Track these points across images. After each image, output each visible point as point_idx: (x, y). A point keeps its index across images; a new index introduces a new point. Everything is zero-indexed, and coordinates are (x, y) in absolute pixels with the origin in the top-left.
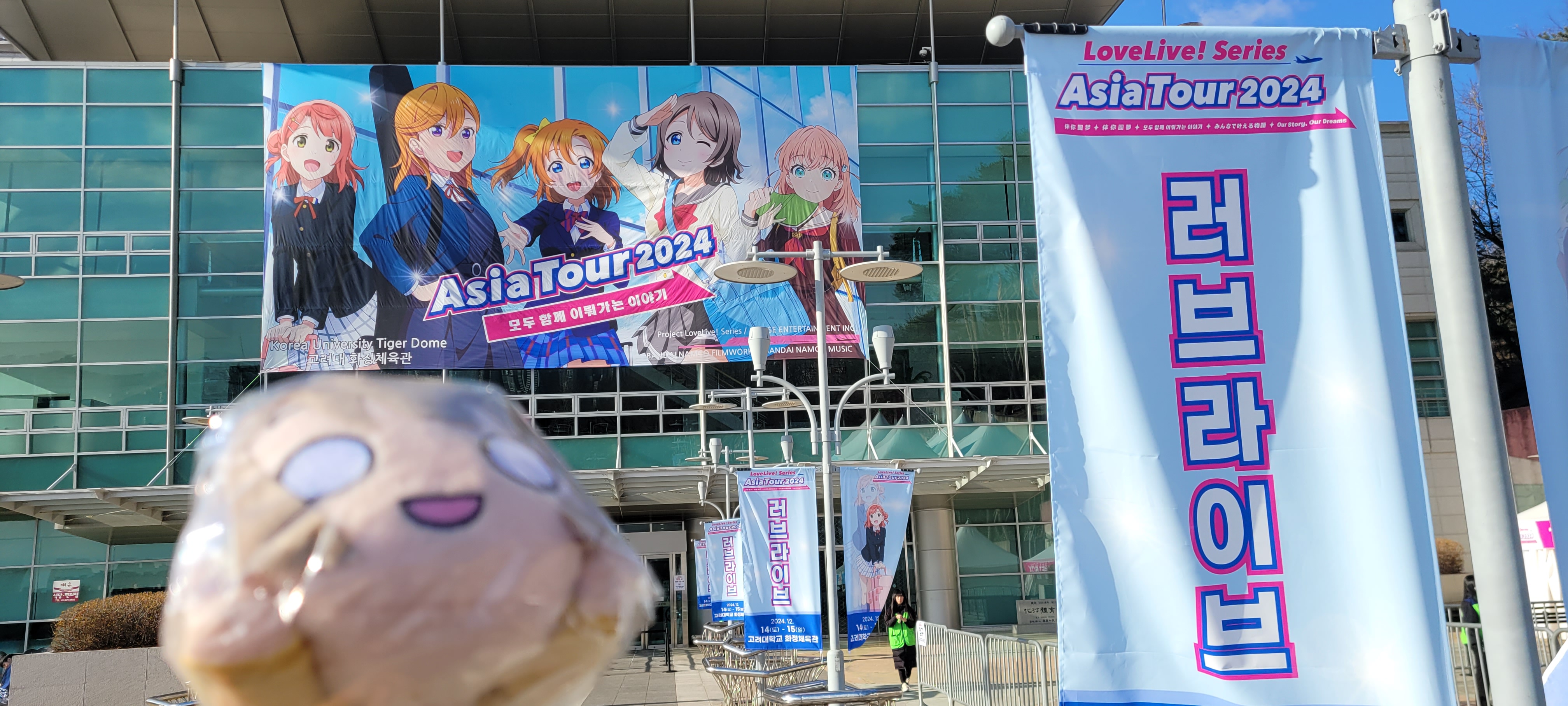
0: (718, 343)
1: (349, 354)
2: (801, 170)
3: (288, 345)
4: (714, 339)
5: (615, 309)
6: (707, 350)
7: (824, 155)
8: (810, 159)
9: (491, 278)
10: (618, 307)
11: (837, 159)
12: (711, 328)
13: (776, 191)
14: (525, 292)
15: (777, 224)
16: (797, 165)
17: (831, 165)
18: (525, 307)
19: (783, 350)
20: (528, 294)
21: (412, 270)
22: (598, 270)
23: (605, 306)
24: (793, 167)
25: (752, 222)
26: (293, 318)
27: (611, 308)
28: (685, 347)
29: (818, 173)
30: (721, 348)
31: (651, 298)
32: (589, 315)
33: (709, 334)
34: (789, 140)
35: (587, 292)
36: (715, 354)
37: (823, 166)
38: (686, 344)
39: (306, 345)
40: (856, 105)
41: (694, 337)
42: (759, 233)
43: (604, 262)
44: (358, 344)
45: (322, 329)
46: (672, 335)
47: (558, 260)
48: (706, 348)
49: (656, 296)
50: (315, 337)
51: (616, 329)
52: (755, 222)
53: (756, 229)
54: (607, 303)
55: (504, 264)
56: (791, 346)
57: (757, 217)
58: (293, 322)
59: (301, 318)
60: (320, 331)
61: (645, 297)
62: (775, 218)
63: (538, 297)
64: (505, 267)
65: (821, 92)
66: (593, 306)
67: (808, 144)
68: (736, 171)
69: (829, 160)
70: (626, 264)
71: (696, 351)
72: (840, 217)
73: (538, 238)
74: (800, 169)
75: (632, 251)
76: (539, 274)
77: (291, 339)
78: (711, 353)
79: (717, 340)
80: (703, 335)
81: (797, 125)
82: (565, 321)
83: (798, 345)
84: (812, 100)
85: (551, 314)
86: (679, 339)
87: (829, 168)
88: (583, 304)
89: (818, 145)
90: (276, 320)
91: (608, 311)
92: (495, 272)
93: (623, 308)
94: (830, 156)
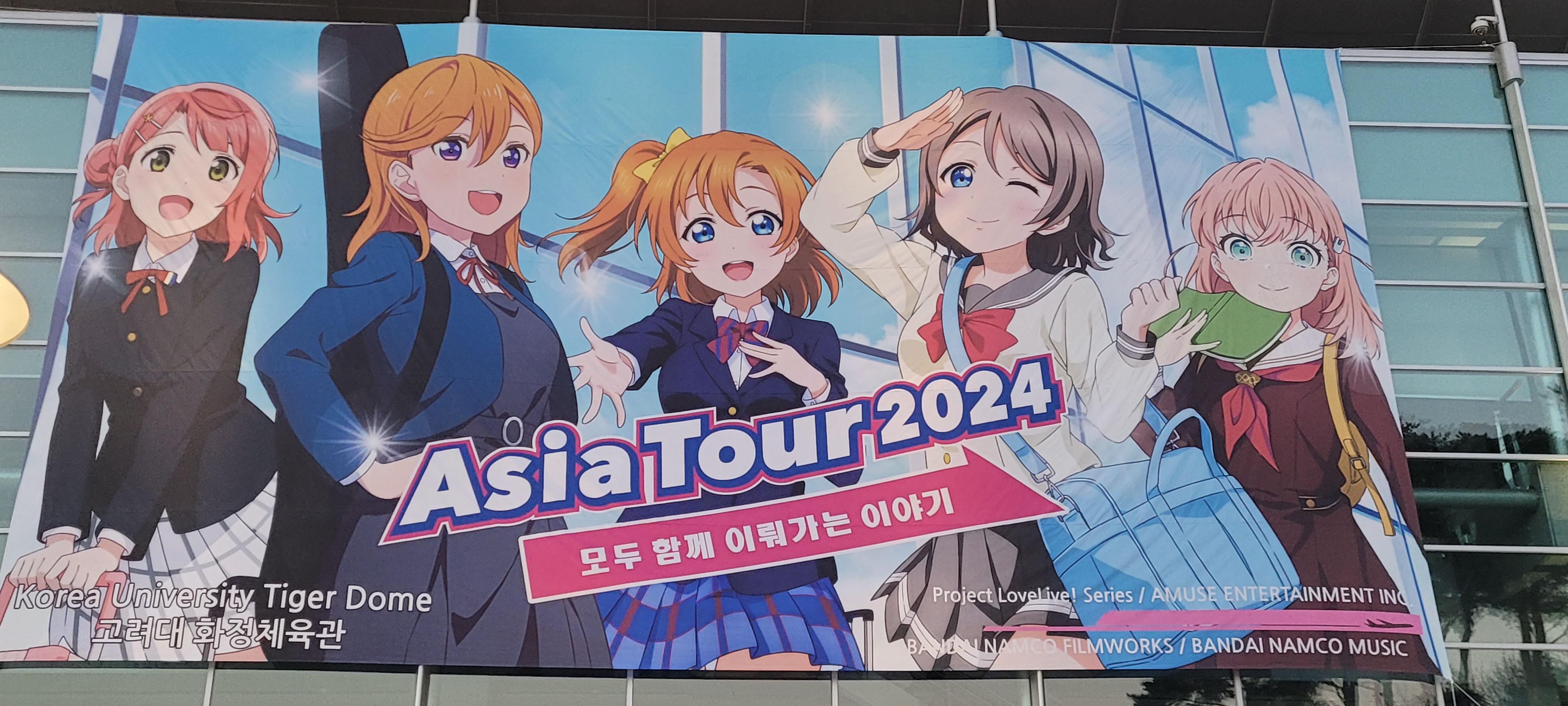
0: (1078, 623)
1: (195, 620)
2: (1241, 244)
3: (56, 596)
4: (1066, 611)
5: (831, 533)
6: (1051, 639)
7: (1290, 215)
8: (1261, 223)
9: (544, 450)
10: (836, 528)
11: (1320, 225)
12: (1058, 586)
13: (1192, 285)
14: (621, 484)
15: (1199, 354)
16: (1232, 235)
17: (1308, 236)
18: (618, 521)
19: (1238, 645)
20: (627, 489)
21: (365, 427)
22: (789, 445)
23: (806, 525)
24: (1225, 239)
25: (1143, 350)
26: (77, 532)
27: (821, 529)
28: (999, 629)
29: (1280, 251)
30: (1084, 635)
31: (913, 507)
32: (770, 545)
33: (1055, 599)
34: (1209, 185)
35: (765, 492)
36: (1070, 650)
37: (1292, 237)
38: (1002, 623)
39: (97, 598)
40: (1346, 123)
41: (1020, 604)
42: (1161, 374)
43: (805, 427)
44: (218, 596)
45: (141, 559)
46: (967, 598)
47: (698, 422)
48: (1050, 633)
49: (927, 503)
50: (121, 578)
51: (834, 579)
52: (1149, 351)
53: (1151, 366)
54: (811, 518)
55: (576, 423)
56: (1255, 634)
57: (1151, 340)
58: (77, 542)
59: (97, 534)
60: (135, 564)
61: (901, 507)
62: (1193, 342)
63: (650, 499)
64: (579, 428)
65: (1269, 94)
66: (779, 524)
67: (1253, 194)
68: (1098, 246)
69: (1304, 227)
70: (855, 432)
71: (1025, 640)
72: (1341, 345)
73: (656, 374)
74: (1241, 242)
75: (868, 405)
76: (656, 448)
77: (65, 581)
78: (1060, 646)
79: (1073, 616)
80: (1040, 600)
81: (1224, 157)
82: (712, 555)
83: (1275, 635)
84: (1251, 110)
85: (680, 538)
86: (984, 607)
87: (1305, 243)
88: (754, 520)
89: (1276, 195)
90: (40, 538)
91: (815, 536)
92: (555, 439)
93: (849, 531)
94: (1304, 218)
